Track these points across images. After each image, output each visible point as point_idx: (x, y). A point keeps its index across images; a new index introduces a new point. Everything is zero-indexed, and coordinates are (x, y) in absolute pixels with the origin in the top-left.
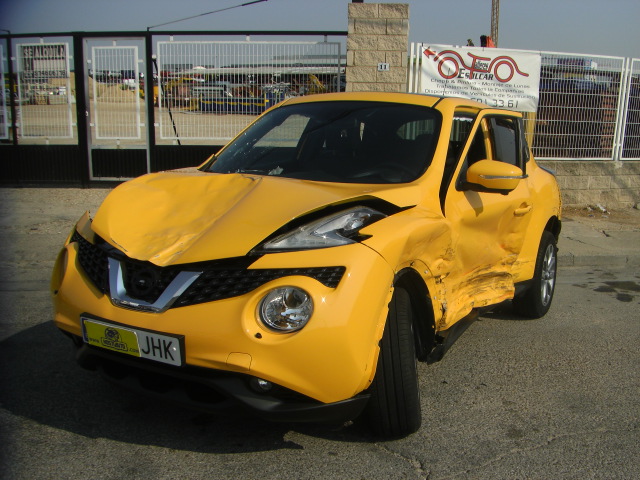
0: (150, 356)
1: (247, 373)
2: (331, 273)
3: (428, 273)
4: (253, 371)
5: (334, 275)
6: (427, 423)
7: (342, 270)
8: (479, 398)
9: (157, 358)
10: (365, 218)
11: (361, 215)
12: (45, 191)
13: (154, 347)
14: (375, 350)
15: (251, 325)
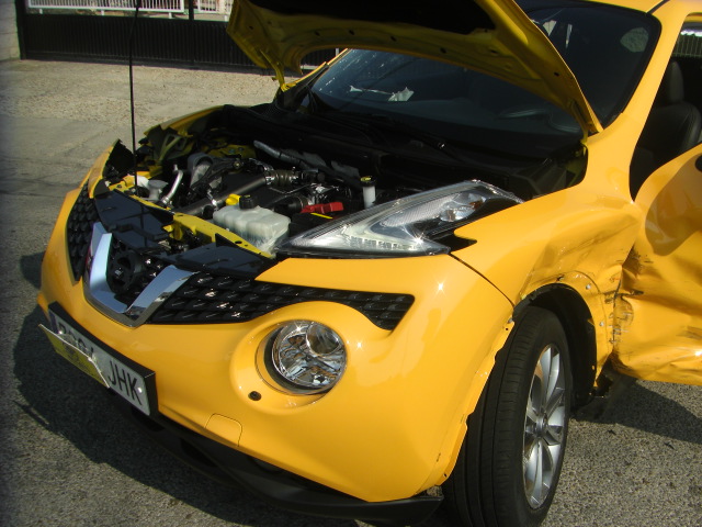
0: (116, 389)
1: (236, 448)
2: (387, 304)
3: (592, 289)
4: (243, 448)
5: (393, 307)
6: (559, 511)
7: (406, 302)
8: (656, 471)
9: (123, 393)
10: (478, 204)
11: (474, 198)
12: (220, 75)
13: (120, 379)
14: (459, 430)
15: (248, 376)
